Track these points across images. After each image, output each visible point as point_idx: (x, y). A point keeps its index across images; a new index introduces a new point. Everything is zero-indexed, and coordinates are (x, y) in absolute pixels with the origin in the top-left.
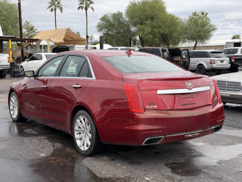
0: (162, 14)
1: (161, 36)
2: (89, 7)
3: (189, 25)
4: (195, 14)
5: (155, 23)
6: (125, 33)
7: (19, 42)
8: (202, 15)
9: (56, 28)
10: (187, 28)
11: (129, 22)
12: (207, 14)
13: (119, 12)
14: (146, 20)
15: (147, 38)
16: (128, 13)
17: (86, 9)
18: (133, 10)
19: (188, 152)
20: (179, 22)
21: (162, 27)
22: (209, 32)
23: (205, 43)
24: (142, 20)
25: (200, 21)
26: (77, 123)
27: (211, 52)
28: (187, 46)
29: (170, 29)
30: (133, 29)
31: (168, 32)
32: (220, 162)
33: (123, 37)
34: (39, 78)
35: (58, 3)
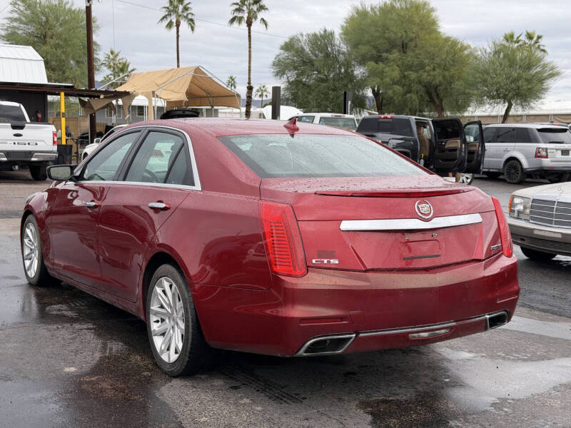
0: (427, 37)
1: (423, 89)
2: (256, 18)
3: (493, 63)
4: (509, 38)
5: (410, 57)
6: (338, 81)
7: (86, 99)
8: (527, 41)
9: (178, 66)
10: (486, 72)
11: (350, 54)
12: (539, 37)
13: (325, 31)
14: (388, 51)
15: (390, 92)
16: (346, 32)
17: (249, 24)
18: (360, 26)
19: (426, 376)
20: (468, 56)
21: (427, 68)
22: (541, 81)
23: (532, 108)
24: (379, 51)
25: (519, 55)
26: (157, 294)
27: (540, 130)
28: (487, 114)
29: (447, 73)
30: (359, 72)
31: (441, 78)
32: (500, 404)
33: (334, 90)
34: (86, 183)
35: (186, 9)
